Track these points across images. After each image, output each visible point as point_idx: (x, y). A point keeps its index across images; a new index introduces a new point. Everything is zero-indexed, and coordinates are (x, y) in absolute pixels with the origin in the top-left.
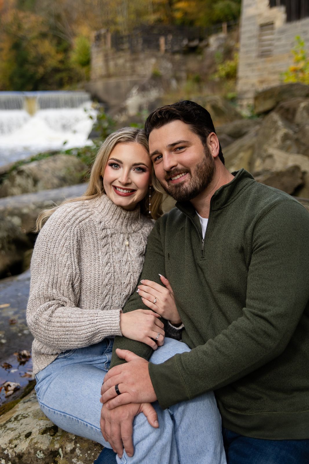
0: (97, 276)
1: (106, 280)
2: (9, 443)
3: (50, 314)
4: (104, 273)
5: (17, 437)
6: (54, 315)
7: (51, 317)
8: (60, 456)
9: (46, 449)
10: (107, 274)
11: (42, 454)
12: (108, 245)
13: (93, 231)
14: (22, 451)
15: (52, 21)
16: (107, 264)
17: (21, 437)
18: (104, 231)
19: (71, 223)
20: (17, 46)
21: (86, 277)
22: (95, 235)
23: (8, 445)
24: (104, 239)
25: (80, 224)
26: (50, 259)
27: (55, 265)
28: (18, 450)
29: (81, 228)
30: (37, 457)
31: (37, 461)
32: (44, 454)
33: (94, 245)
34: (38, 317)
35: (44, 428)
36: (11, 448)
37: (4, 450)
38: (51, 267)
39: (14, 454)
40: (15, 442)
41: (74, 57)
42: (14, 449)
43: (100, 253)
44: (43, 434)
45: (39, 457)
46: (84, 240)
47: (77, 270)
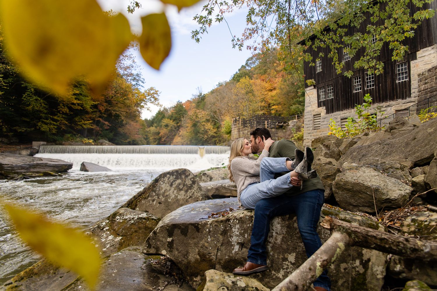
15: (212, 114)
20: (195, 125)
28: (240, 216)
37: (236, 216)
41: (223, 130)
45: (247, 218)
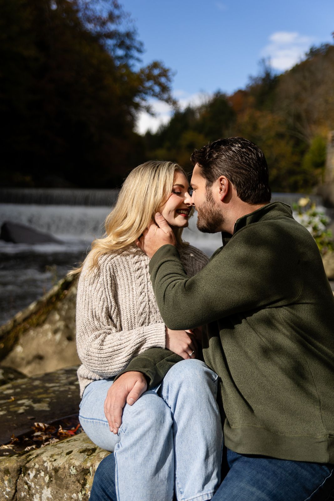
0: (132, 306)
1: (140, 309)
2: (50, 457)
3: (100, 343)
4: (139, 302)
5: (60, 453)
6: (105, 343)
7: (102, 345)
8: (90, 474)
9: (79, 465)
10: (141, 303)
11: (75, 470)
12: (143, 276)
13: (126, 266)
14: (59, 465)
16: (141, 294)
17: (62, 454)
18: (137, 264)
19: (103, 260)
21: (122, 309)
22: (128, 268)
23: (49, 458)
24: (138, 271)
25: (112, 260)
26: (87, 296)
27: (92, 301)
28: (56, 464)
29: (113, 264)
30: (70, 473)
31: (70, 477)
32: (76, 470)
33: (128, 278)
34: (88, 348)
35: (84, 448)
36: (51, 461)
37: (45, 462)
38: (89, 303)
39: (52, 468)
40: (55, 457)
42: (53, 462)
43: (134, 284)
44: (81, 453)
45: (72, 473)
46: (117, 275)
47: (112, 303)
